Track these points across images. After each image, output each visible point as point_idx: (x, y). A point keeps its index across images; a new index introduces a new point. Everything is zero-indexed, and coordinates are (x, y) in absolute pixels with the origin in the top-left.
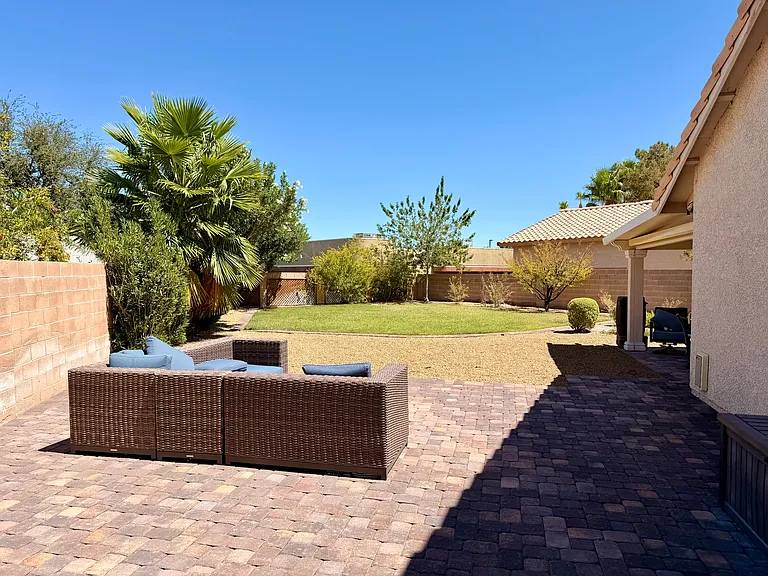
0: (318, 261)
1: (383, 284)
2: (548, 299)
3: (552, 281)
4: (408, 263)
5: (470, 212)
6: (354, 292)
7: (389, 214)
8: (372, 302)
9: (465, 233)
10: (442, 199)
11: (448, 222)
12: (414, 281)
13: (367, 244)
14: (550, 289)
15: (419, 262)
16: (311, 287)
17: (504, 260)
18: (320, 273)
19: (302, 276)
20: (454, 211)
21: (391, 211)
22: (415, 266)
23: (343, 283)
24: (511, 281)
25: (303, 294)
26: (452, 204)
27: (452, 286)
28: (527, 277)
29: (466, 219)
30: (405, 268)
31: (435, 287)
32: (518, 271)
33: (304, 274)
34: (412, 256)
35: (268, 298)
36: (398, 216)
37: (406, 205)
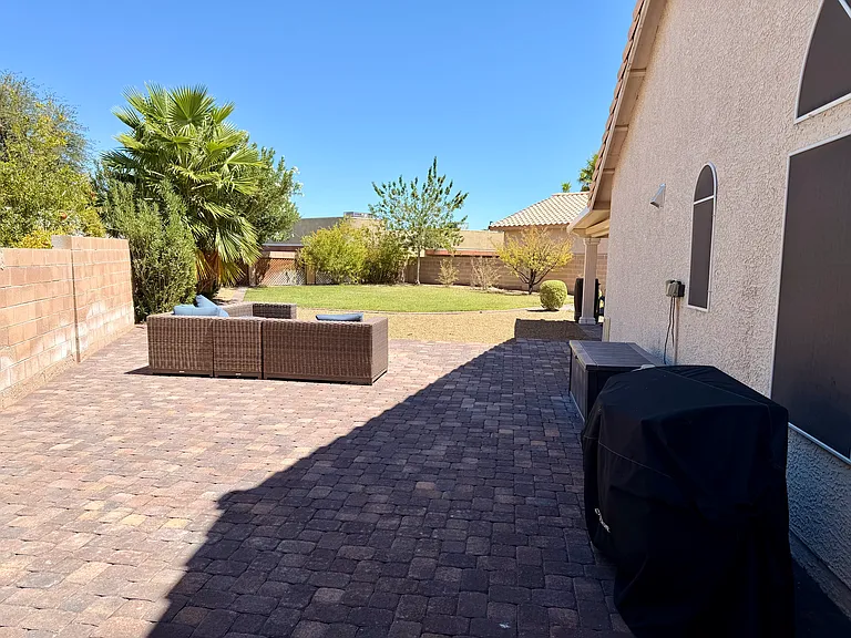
0: (308, 241)
1: (375, 266)
2: (531, 283)
3: (535, 265)
4: (400, 245)
5: (463, 194)
6: (345, 273)
7: (380, 193)
8: (363, 284)
9: (457, 215)
10: (435, 181)
11: (441, 204)
12: (406, 264)
13: (358, 224)
14: (533, 274)
15: (411, 244)
16: (301, 267)
17: (492, 244)
18: (310, 253)
19: (291, 255)
20: (447, 193)
21: (383, 190)
22: (406, 248)
23: (334, 264)
24: (499, 265)
25: (293, 274)
26: (445, 185)
27: (443, 269)
28: (513, 261)
29: (458, 202)
30: (396, 250)
31: (425, 271)
32: (505, 258)
33: (294, 254)
34: (404, 238)
35: (257, 278)
36: (390, 196)
37: (398, 185)
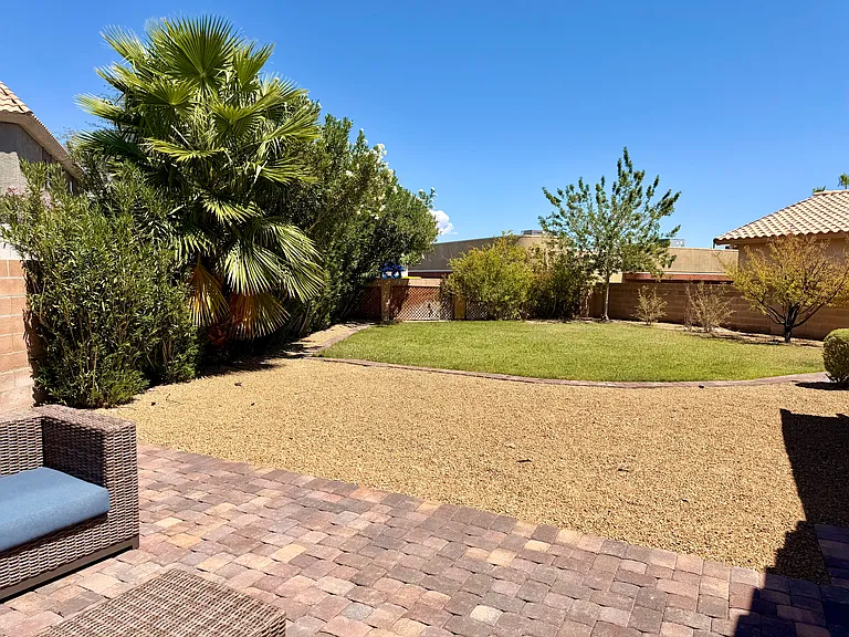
0: (457, 265)
1: (545, 295)
2: (791, 323)
3: (797, 296)
4: (581, 268)
5: (672, 196)
6: (504, 305)
7: (556, 202)
8: (529, 319)
9: (665, 225)
10: (631, 178)
11: (640, 210)
12: (590, 292)
13: (528, 243)
14: (793, 309)
15: (595, 266)
16: (446, 298)
17: (721, 265)
18: (460, 280)
19: (436, 282)
20: (649, 194)
21: (559, 197)
22: (590, 271)
23: (487, 293)
24: (731, 295)
25: (437, 306)
26: (645, 184)
27: (643, 300)
28: (757, 289)
29: (666, 206)
30: (576, 274)
31: (618, 305)
32: (742, 282)
33: (438, 281)
34: (587, 257)
35: (392, 311)
36: (569, 205)
37: (577, 190)
